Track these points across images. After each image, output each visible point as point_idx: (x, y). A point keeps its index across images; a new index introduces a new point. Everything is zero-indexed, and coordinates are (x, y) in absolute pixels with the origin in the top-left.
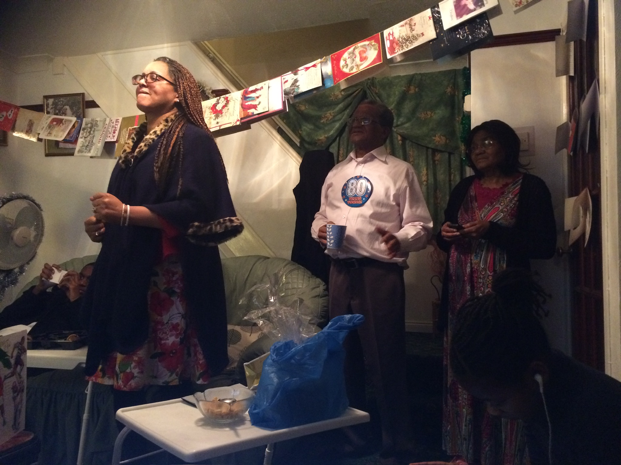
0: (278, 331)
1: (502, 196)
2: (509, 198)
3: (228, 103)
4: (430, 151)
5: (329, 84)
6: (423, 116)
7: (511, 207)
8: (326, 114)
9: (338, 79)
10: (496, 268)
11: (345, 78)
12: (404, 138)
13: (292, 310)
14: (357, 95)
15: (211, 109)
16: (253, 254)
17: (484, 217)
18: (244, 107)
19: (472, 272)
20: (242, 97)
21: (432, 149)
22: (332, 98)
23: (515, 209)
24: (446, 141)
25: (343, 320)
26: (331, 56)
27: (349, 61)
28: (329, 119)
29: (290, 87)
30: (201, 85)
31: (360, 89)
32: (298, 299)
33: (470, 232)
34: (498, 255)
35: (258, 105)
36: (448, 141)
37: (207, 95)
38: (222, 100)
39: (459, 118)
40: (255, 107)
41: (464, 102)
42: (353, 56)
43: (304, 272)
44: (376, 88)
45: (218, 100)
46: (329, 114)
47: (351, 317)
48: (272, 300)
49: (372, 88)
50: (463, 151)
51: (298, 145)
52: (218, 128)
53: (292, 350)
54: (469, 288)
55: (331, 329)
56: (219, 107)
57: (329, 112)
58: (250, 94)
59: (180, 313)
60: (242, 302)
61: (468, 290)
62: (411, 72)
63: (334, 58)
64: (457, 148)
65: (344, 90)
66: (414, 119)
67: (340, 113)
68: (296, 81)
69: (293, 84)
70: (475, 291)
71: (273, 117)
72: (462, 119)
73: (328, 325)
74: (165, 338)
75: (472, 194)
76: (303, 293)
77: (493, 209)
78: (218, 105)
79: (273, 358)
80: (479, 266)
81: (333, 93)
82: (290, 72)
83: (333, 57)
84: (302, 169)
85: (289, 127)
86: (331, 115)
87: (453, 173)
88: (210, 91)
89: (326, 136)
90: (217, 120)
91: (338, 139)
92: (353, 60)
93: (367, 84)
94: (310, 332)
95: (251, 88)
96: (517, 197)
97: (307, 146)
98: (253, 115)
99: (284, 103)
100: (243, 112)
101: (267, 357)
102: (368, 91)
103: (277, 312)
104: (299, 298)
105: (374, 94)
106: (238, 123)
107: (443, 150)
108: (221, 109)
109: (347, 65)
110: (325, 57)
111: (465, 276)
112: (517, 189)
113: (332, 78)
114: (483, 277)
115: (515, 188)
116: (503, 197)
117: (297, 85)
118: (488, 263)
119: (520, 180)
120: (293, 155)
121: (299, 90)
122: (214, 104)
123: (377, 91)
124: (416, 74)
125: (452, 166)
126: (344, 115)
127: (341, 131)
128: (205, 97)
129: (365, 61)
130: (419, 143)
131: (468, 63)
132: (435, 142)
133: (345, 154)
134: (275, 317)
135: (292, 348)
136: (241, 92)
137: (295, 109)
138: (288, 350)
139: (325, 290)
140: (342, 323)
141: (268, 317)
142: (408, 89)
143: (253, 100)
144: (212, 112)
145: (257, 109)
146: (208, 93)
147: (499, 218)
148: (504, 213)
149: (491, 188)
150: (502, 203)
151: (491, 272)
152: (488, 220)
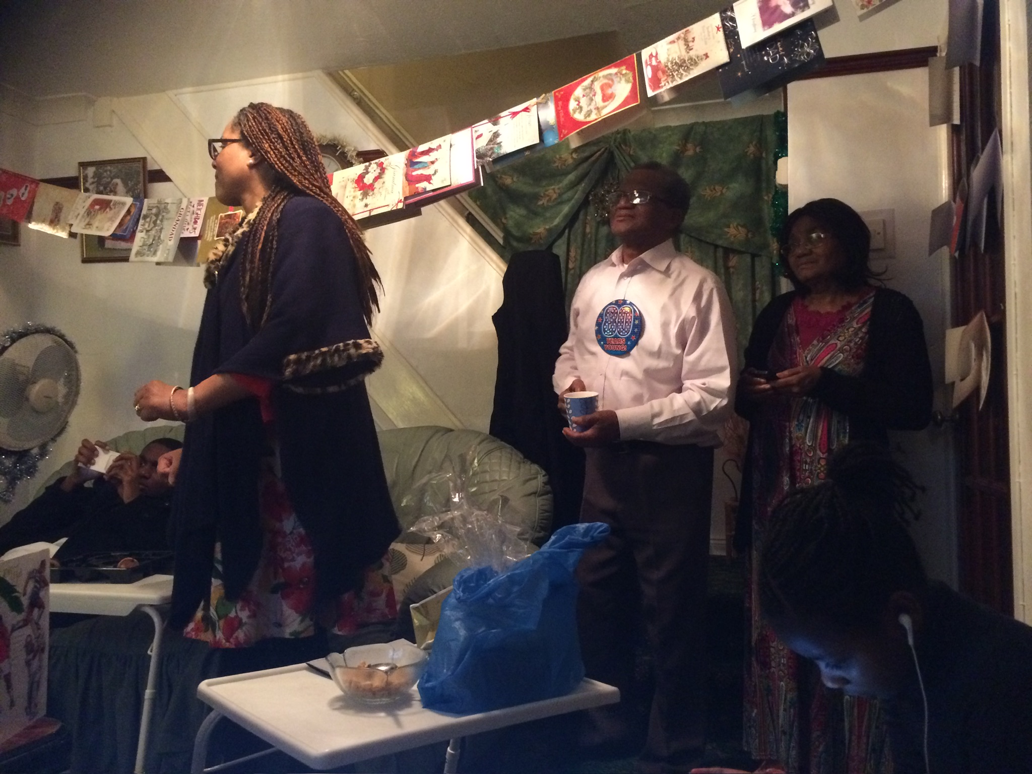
0: (467, 550)
1: (840, 325)
2: (852, 329)
3: (384, 172)
4: (720, 253)
5: (552, 140)
6: (708, 194)
7: (856, 344)
8: (546, 191)
9: (566, 132)
10: (833, 446)
11: (578, 130)
13: (490, 515)
14: (598, 159)
15: (356, 183)
16: (427, 424)
17: (812, 360)
18: (410, 179)
19: (792, 452)
20: (406, 162)
21: (723, 247)
22: (556, 164)
23: (863, 347)
24: (747, 235)
25: (575, 532)
26: (555, 93)
27: (584, 102)
28: (552, 199)
29: (487, 145)
30: (339, 143)
31: (603, 150)
32: (500, 497)
33: (788, 385)
34: (836, 424)
35: (433, 175)
36: (750, 236)
37: (349, 161)
38: (373, 168)
39: (768, 197)
40: (428, 178)
41: (777, 170)
42: (590, 93)
43: (511, 454)
44: (630, 147)
45: (367, 168)
46: (553, 190)
48: (456, 499)
49: (623, 146)
50: (775, 252)
51: (501, 241)
52: (366, 215)
53: (490, 582)
54: (788, 479)
55: (554, 548)
56: (368, 179)
57: (553, 187)
58: (419, 157)
60: (407, 502)
61: (785, 483)
62: (687, 119)
63: (559, 96)
64: (766, 246)
65: (576, 150)
67: (571, 189)
68: (496, 135)
69: (491, 141)
70: (797, 484)
71: (458, 196)
72: (773, 198)
73: (551, 541)
74: (289, 558)
75: (790, 321)
76: (508, 488)
77: (825, 347)
78: (367, 176)
79: (458, 596)
80: (804, 443)
81: (557, 156)
82: (486, 121)
83: (557, 94)
84: (508, 282)
85: (486, 212)
86: (555, 192)
87: (758, 288)
88: (354, 154)
89: (547, 227)
90: (365, 201)
91: (567, 231)
92: (591, 100)
93: (615, 140)
94: (520, 552)
95: (422, 148)
96: (866, 326)
97: (515, 244)
98: (425, 191)
99: (476, 172)
100: (408, 187)
101: (448, 595)
102: (616, 152)
103: (464, 520)
104: (502, 496)
105: (627, 157)
106: (401, 206)
107: (743, 250)
108: (371, 182)
109: (581, 108)
110: (544, 95)
111: (781, 460)
112: (866, 314)
113: (556, 130)
114: (810, 462)
115: (861, 312)
116: (842, 326)
117: (498, 142)
118: (819, 438)
119: (872, 297)
120: (492, 260)
121: (501, 149)
122: (360, 175)
123: (631, 152)
124: (697, 123)
125: (758, 276)
126: (576, 193)
127: (572, 220)
128: (346, 163)
129: (610, 101)
130: (703, 238)
131: (783, 104)
132: (729, 235)
133: (579, 258)
134: (461, 528)
135: (490, 580)
136: (405, 154)
137: (496, 182)
138: (482, 582)
139: (545, 484)
140: (573, 537)
141: (450, 528)
142: (684, 149)
143: (424, 167)
144: (355, 188)
145: (431, 181)
146: (350, 156)
147: (837, 362)
148: (845, 354)
149: (822, 312)
150: (840, 336)
151: (823, 453)
152: (819, 366)
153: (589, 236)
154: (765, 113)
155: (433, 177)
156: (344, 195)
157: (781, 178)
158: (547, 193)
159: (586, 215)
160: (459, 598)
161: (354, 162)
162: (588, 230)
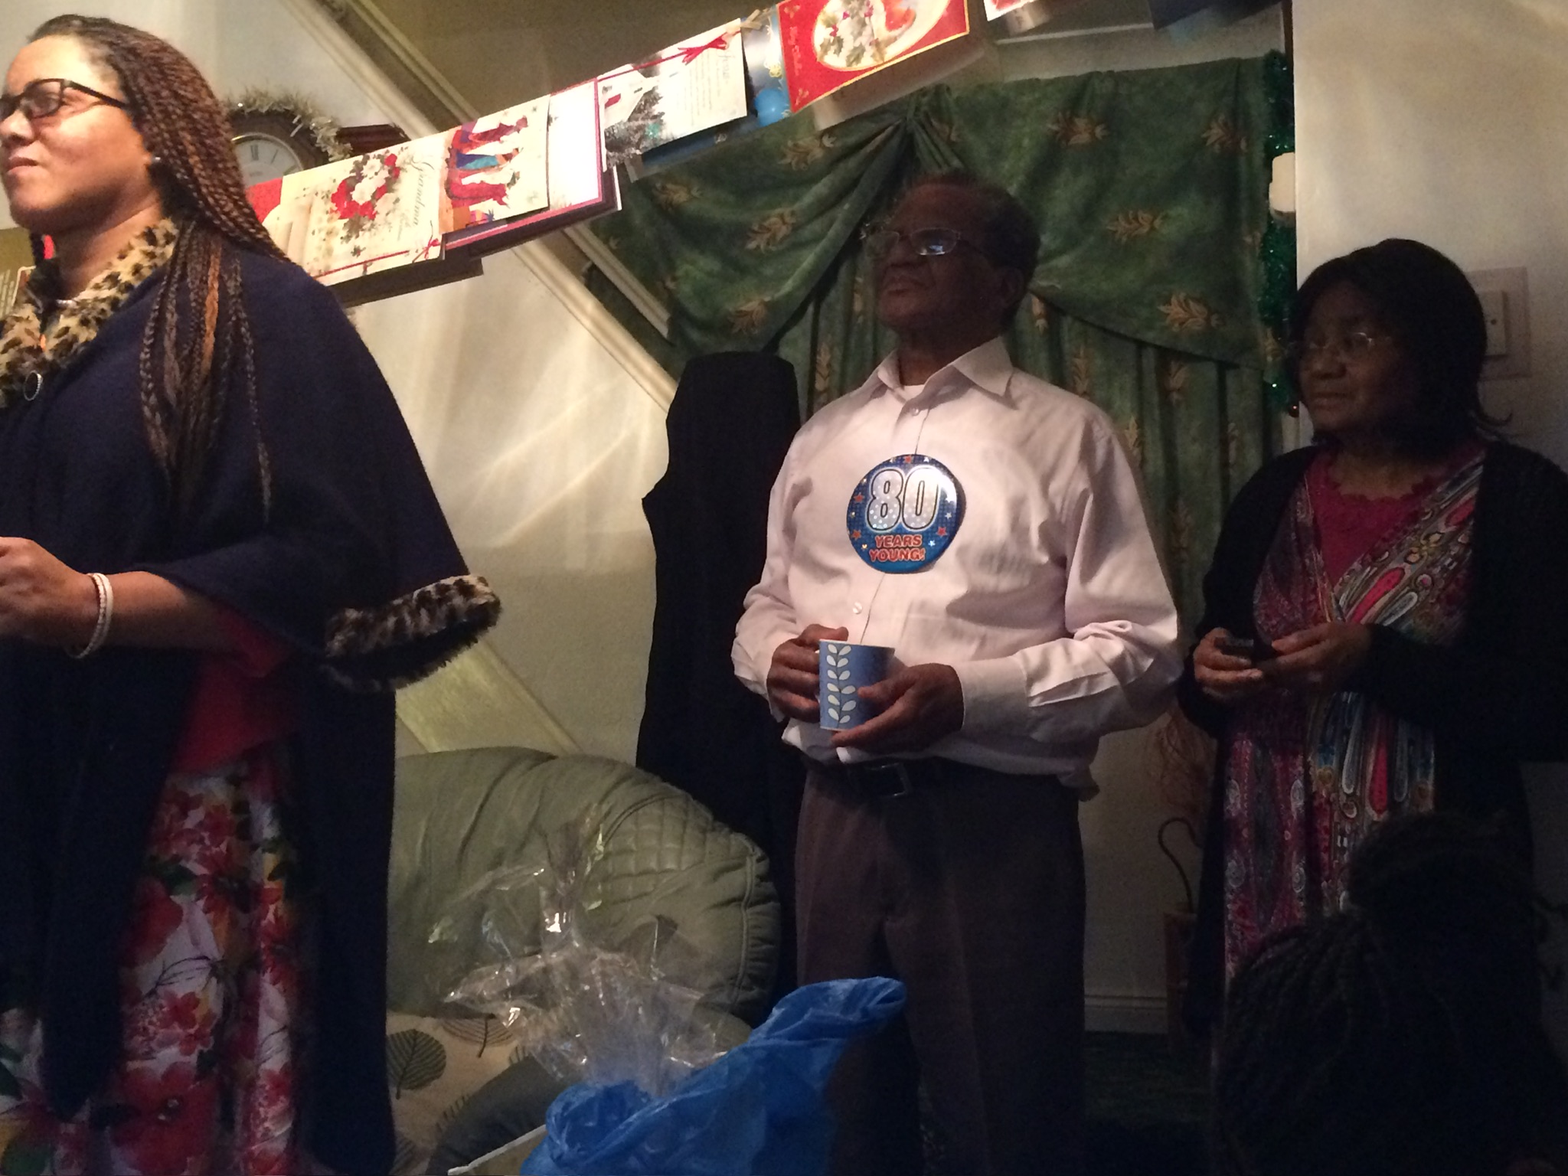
0: (580, 1044)
1: (1410, 529)
2: (1436, 537)
3: (397, 176)
4: (1150, 359)
5: (774, 110)
6: (1120, 230)
7: (1445, 569)
8: (765, 219)
9: (807, 93)
10: (1400, 794)
11: (833, 91)
12: (1055, 309)
13: (633, 962)
14: (878, 150)
15: (333, 201)
16: (494, 745)
17: (1349, 606)
18: (457, 195)
19: (1311, 810)
20: (448, 156)
21: (1158, 348)
22: (788, 160)
23: (1459, 576)
24: (1208, 320)
25: (826, 999)
26: (782, 7)
27: (845, 28)
28: (778, 238)
29: (630, 120)
30: (296, 108)
31: (890, 129)
32: (655, 920)
33: (1300, 669)
34: (1406, 748)
35: (508, 185)
36: (1214, 322)
37: (319, 149)
38: (372, 167)
39: (1254, 237)
40: (497, 193)
41: (1270, 180)
42: (860, 9)
43: (686, 812)
44: (950, 124)
45: (358, 168)
46: (779, 218)
47: (855, 989)
48: (555, 928)
49: (935, 123)
50: (1270, 359)
51: (664, 331)
52: (357, 273)
53: (630, 1120)
54: (1302, 869)
55: (779, 1037)
56: (362, 193)
57: (778, 211)
58: (477, 145)
59: (205, 958)
60: (441, 934)
61: (1296, 880)
62: (1077, 66)
63: (792, 16)
64: (1248, 345)
65: (830, 131)
66: (1092, 239)
67: (821, 214)
68: (651, 98)
69: (638, 110)
70: (1324, 884)
71: (568, 230)
72: (1264, 240)
73: (770, 1021)
74: (140, 1052)
75: (1301, 516)
76: (678, 892)
77: (1378, 578)
78: (358, 186)
79: (557, 1153)
80: (1337, 788)
81: (790, 143)
82: (628, 67)
83: (786, 10)
84: (678, 422)
85: (628, 263)
86: (784, 223)
87: (1233, 438)
88: (333, 133)
89: (767, 299)
90: (355, 242)
91: (811, 309)
92: (863, 24)
93: (917, 109)
94: (701, 1048)
95: (485, 124)
96: (1467, 531)
97: (695, 335)
98: (490, 221)
99: (606, 179)
100: (452, 212)
101: (536, 1147)
102: (921, 138)
103: (574, 974)
104: (659, 918)
105: (943, 147)
106: (434, 253)
107: (1199, 352)
108: (369, 198)
109: (839, 42)
110: (756, 13)
111: (1286, 827)
112: (1467, 503)
113: (785, 89)
114: (1352, 831)
115: (1456, 499)
116: (1415, 531)
117: (656, 113)
118: (1369, 777)
119: (1477, 466)
120: (641, 371)
121: (661, 130)
122: (344, 181)
123: (954, 137)
124: (1099, 73)
125: (1232, 411)
126: (830, 226)
127: (821, 285)
128: (313, 156)
129: (904, 26)
130: (1110, 326)
131: (1283, 36)
132: (1168, 321)
133: (836, 367)
134: (566, 993)
135: (630, 1114)
136: (449, 135)
137: (652, 198)
138: (615, 1118)
139: (762, 878)
140: (821, 1012)
141: (542, 994)
142: (1068, 129)
143: (486, 168)
144: (332, 211)
145: (504, 199)
146: (322, 138)
147: (1404, 611)
148: (1423, 593)
149: (1372, 497)
150: (1411, 552)
151: (1379, 812)
152: (1363, 621)
153: (860, 320)
154: (1245, 54)
155: (508, 191)
156: (306, 227)
157: (1279, 199)
158: (766, 224)
159: (854, 273)
160: (560, 1157)
161: (330, 152)
162: (858, 306)
